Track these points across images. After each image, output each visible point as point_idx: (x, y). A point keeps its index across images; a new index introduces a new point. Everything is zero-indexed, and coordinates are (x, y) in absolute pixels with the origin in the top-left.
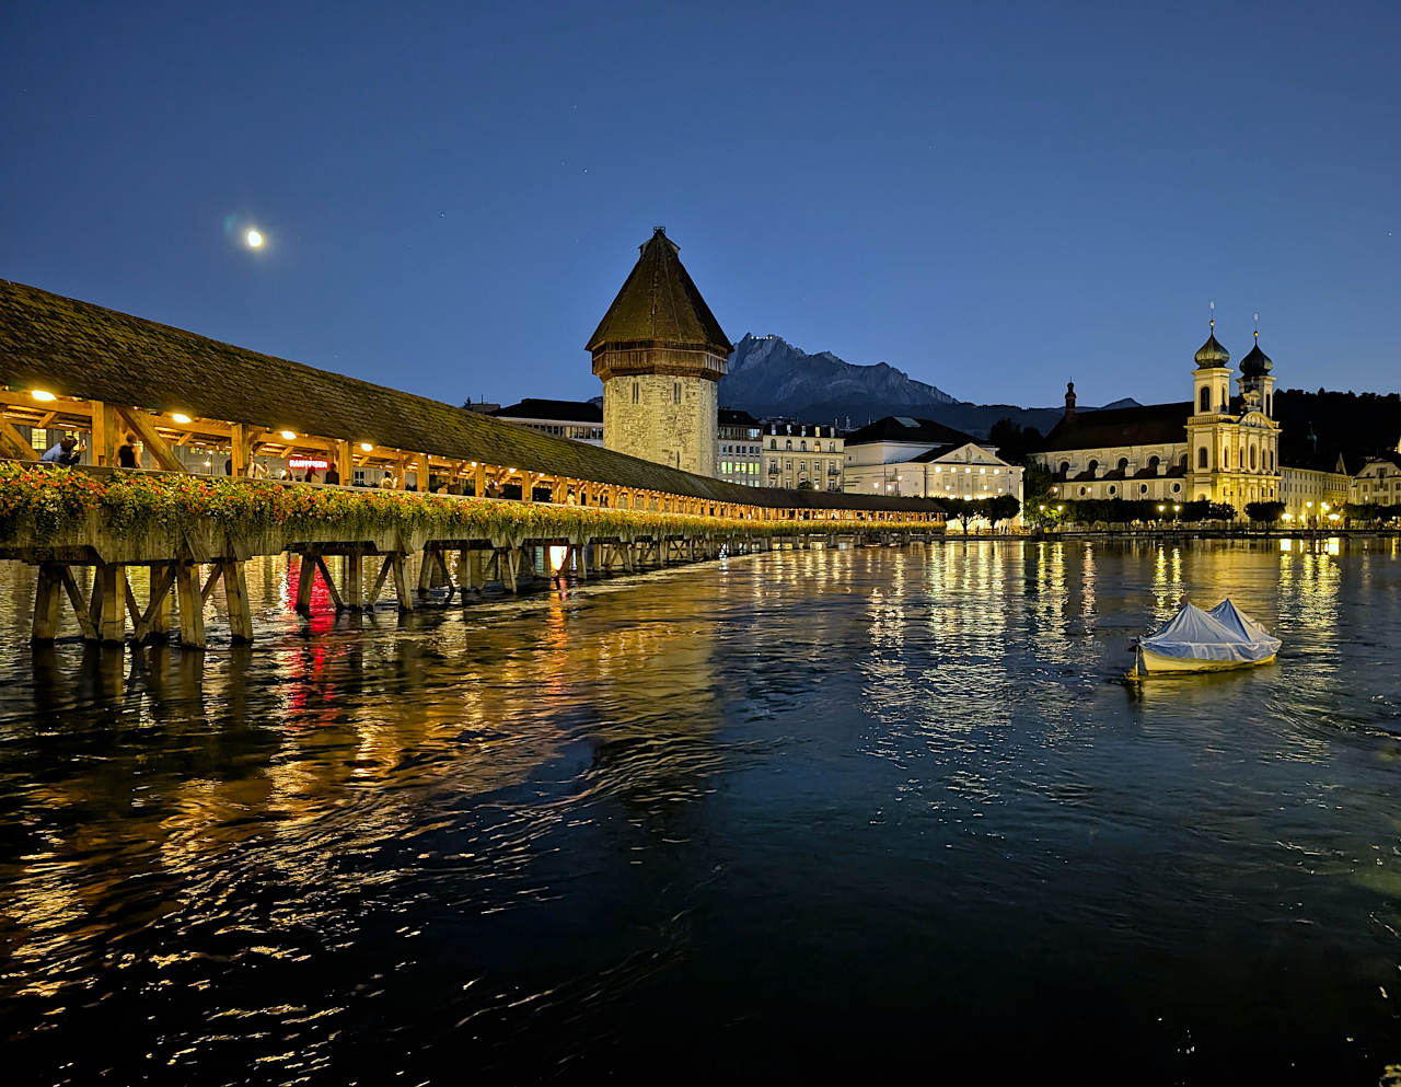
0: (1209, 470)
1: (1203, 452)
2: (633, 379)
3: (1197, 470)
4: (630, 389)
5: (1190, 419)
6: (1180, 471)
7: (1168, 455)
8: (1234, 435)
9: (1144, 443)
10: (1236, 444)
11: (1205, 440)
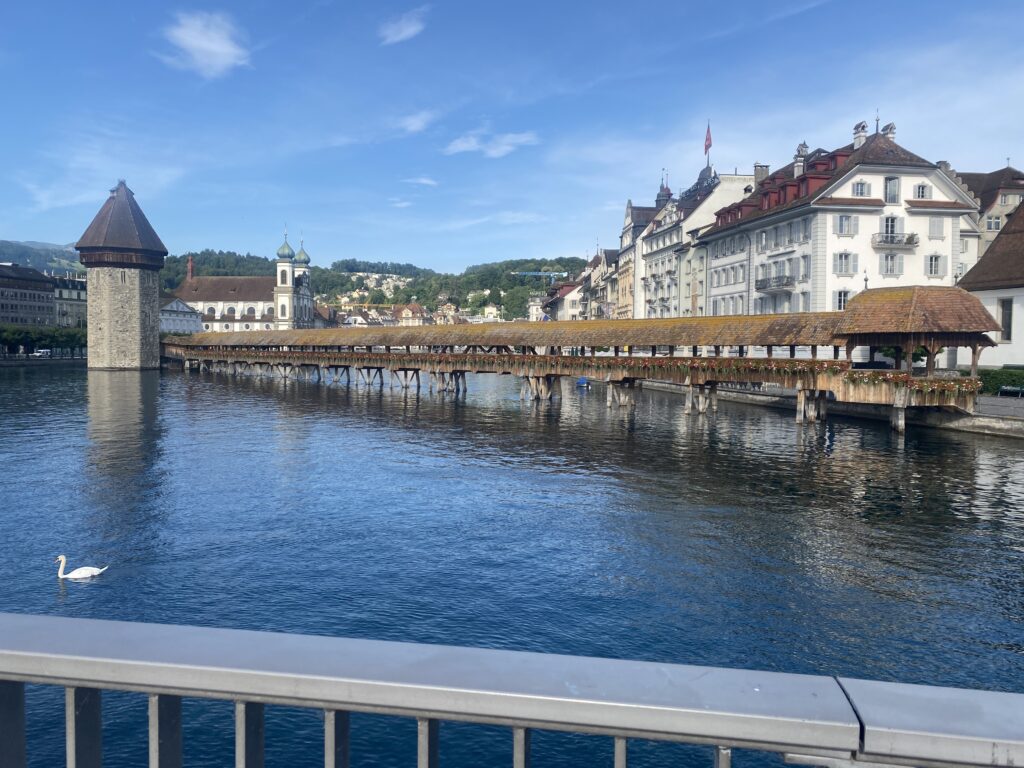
0: (287, 318)
1: (283, 307)
2: (121, 270)
3: (280, 317)
4: (119, 275)
5: (275, 289)
6: (269, 317)
7: (260, 307)
8: (299, 299)
9: (245, 299)
10: (298, 303)
11: (284, 300)
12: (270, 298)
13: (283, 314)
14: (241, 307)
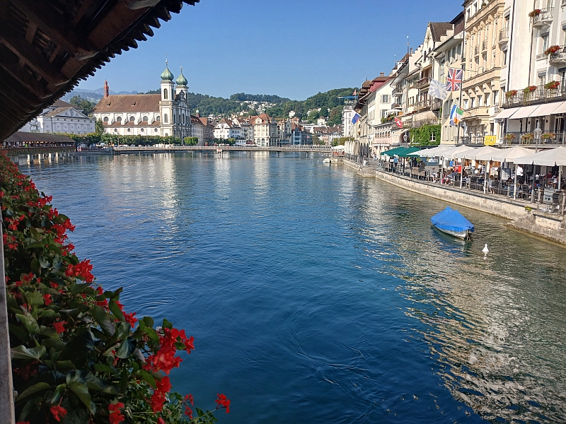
0: (169, 124)
1: (166, 116)
3: (164, 123)
5: (160, 102)
6: (156, 124)
7: (151, 116)
8: (177, 110)
9: (141, 111)
10: (177, 113)
11: (166, 111)
12: (157, 110)
13: (166, 120)
14: (138, 116)
